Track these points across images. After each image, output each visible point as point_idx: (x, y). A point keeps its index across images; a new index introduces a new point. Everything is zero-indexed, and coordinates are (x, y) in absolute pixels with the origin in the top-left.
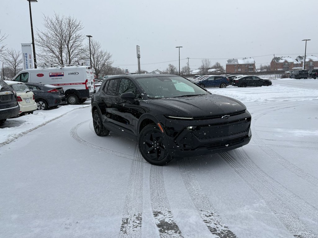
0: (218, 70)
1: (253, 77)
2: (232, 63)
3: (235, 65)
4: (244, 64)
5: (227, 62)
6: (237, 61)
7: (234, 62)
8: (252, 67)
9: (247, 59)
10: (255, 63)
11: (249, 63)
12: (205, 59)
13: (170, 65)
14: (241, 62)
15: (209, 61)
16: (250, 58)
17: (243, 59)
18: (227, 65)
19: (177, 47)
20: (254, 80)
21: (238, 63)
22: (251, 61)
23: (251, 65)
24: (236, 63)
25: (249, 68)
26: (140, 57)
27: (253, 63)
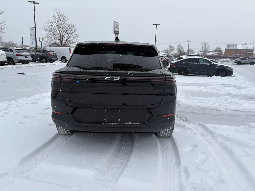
0: (217, 54)
1: (200, 60)
2: (231, 48)
3: (233, 50)
4: (242, 50)
5: (226, 47)
6: (236, 46)
7: (233, 47)
8: (251, 53)
9: (247, 45)
10: (254, 49)
11: (247, 49)
12: (204, 43)
13: (170, 46)
14: (240, 47)
15: (209, 44)
16: (250, 44)
17: (243, 45)
18: (226, 50)
19: (155, 25)
20: (202, 65)
21: (237, 48)
22: (250, 47)
23: (249, 50)
24: (235, 48)
25: (247, 54)
26: (118, 34)
27: (252, 48)
